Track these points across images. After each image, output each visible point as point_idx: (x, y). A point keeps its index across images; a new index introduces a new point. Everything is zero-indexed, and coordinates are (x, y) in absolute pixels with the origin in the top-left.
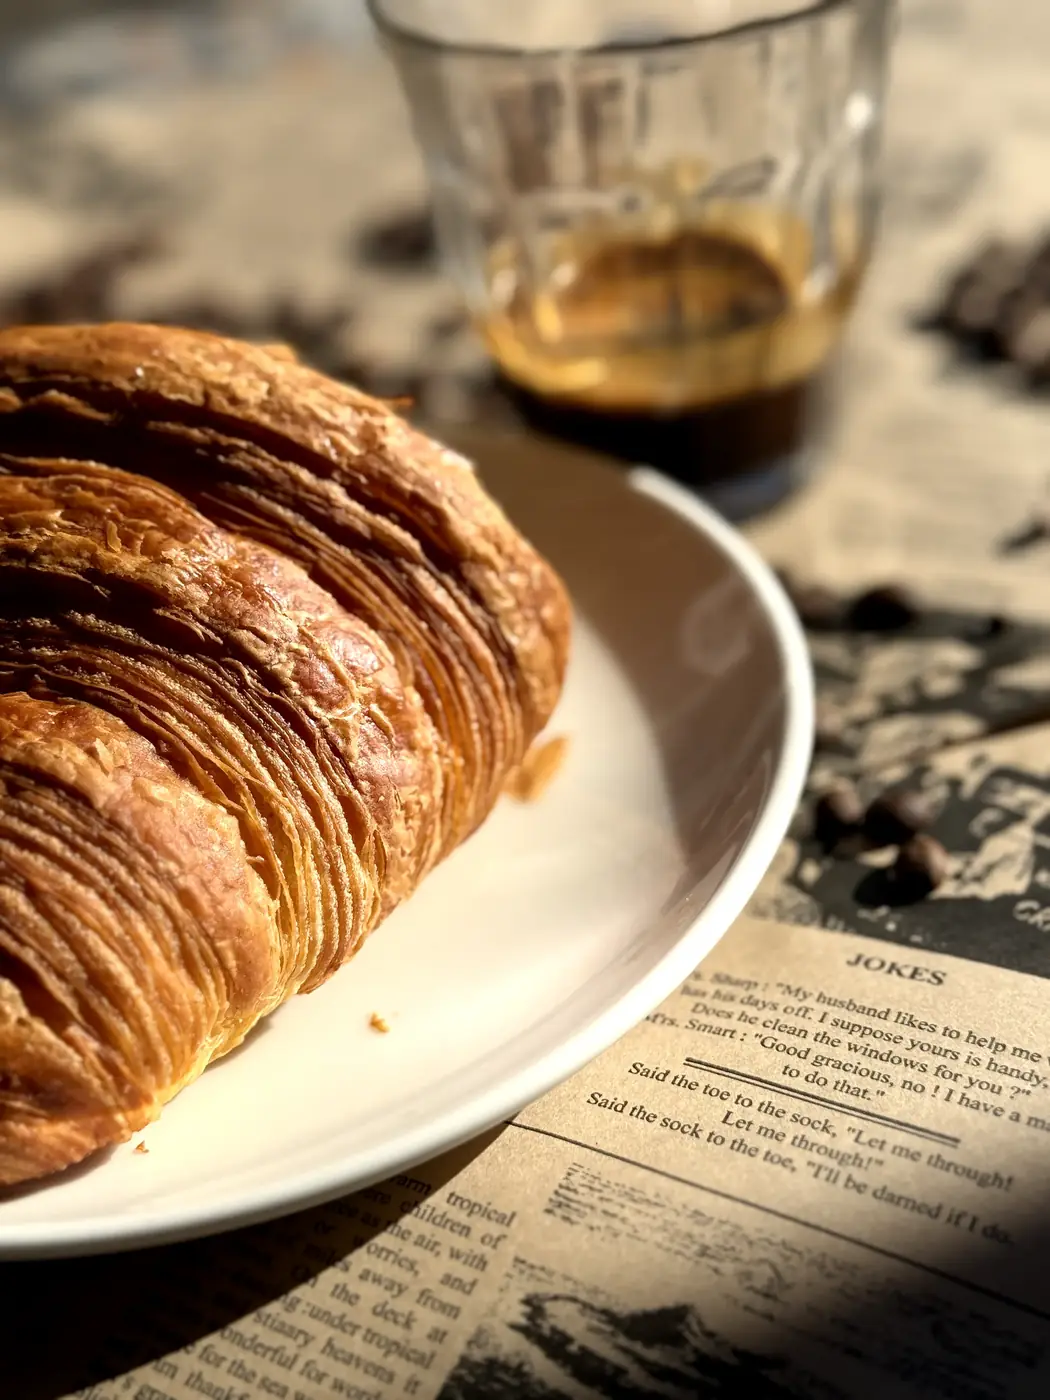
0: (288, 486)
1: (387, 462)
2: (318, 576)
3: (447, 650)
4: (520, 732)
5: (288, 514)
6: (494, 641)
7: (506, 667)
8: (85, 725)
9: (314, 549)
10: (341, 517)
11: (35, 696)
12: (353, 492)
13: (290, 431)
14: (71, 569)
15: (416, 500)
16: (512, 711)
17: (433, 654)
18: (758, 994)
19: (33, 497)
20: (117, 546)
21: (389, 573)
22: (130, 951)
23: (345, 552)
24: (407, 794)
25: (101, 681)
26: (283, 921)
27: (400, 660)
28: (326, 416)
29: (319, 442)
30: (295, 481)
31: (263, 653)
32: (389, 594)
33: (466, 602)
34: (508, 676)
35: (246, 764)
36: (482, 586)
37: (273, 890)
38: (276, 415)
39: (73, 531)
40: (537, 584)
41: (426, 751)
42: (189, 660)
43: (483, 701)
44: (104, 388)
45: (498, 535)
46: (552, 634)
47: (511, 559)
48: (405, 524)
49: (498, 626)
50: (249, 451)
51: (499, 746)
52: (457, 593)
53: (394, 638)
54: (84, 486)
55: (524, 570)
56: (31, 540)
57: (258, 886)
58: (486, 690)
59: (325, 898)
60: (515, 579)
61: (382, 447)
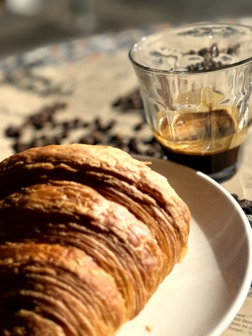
0: (122, 188)
1: (146, 180)
2: (131, 211)
3: (163, 229)
4: (180, 248)
5: (122, 195)
6: (174, 225)
7: (177, 232)
8: (75, 254)
9: (129, 204)
10: (136, 195)
11: (61, 245)
12: (139, 188)
13: (122, 173)
14: (69, 212)
15: (154, 190)
16: (178, 243)
17: (159, 230)
18: (246, 319)
19: (59, 193)
20: (81, 205)
21: (148, 209)
22: (90, 317)
23: (137, 204)
24: (155, 268)
25: (78, 241)
26: (126, 305)
27: (151, 232)
28: (131, 169)
29: (130, 176)
30: (124, 186)
31: (119, 233)
32: (148, 215)
33: (167, 215)
34: (178, 234)
35: (116, 263)
36: (170, 211)
37: (123, 296)
38: (119, 169)
39: (70, 201)
40: (183, 210)
41: (159, 257)
42: (100, 235)
43: (171, 241)
44: (75, 163)
45: (174, 198)
46: (187, 222)
47: (178, 204)
48: (152, 196)
49: (175, 221)
50: (112, 179)
51: (176, 252)
52: (165, 213)
53: (150, 226)
54: (72, 189)
55: (181, 206)
56: (59, 204)
57: (120, 296)
58: (172, 238)
59: (136, 298)
60: (179, 209)
61: (145, 177)
